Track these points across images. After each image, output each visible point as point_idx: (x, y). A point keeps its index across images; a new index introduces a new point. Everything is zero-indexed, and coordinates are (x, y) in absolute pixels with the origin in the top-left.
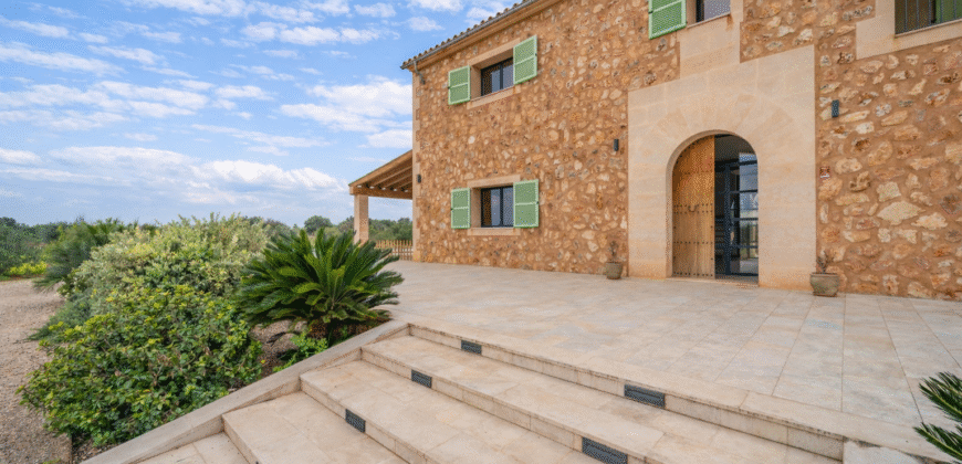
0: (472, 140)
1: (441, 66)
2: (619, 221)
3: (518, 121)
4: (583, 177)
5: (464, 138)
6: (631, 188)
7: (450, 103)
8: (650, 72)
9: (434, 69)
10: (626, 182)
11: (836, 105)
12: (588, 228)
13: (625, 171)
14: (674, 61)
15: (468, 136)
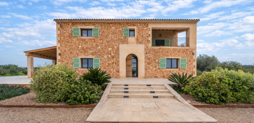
0: (80, 46)
1: (69, 25)
2: (118, 67)
3: (94, 44)
4: (110, 58)
5: (78, 46)
6: (120, 61)
7: (73, 36)
8: (123, 42)
9: (65, 24)
10: (119, 60)
11: (147, 53)
12: (111, 68)
13: (119, 58)
14: (127, 41)
15: (79, 45)
